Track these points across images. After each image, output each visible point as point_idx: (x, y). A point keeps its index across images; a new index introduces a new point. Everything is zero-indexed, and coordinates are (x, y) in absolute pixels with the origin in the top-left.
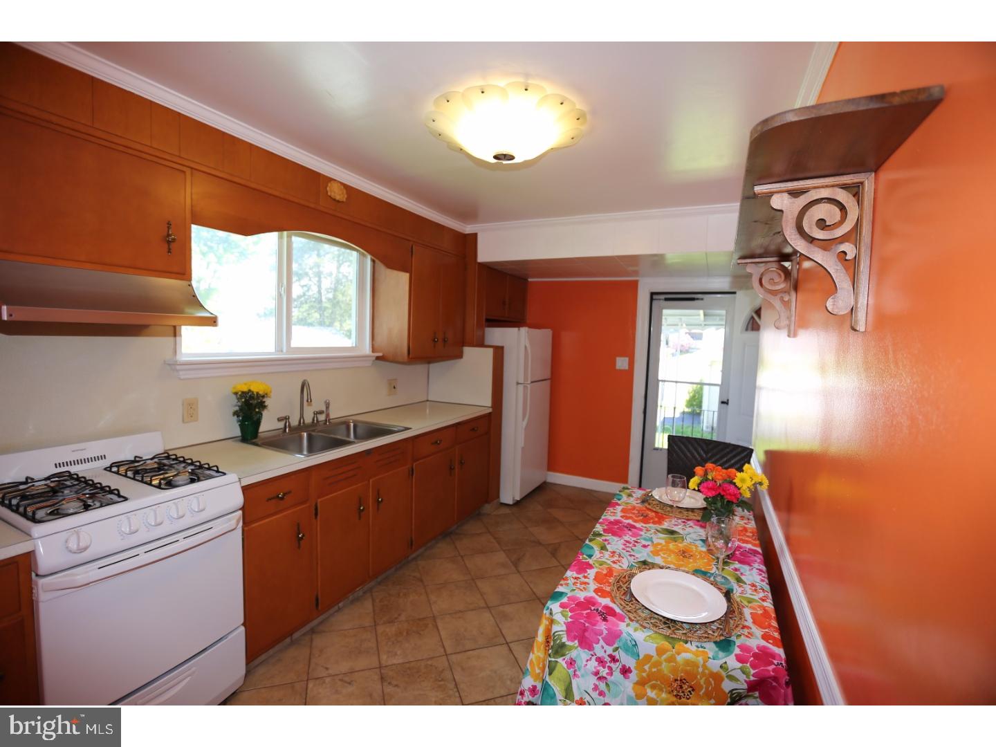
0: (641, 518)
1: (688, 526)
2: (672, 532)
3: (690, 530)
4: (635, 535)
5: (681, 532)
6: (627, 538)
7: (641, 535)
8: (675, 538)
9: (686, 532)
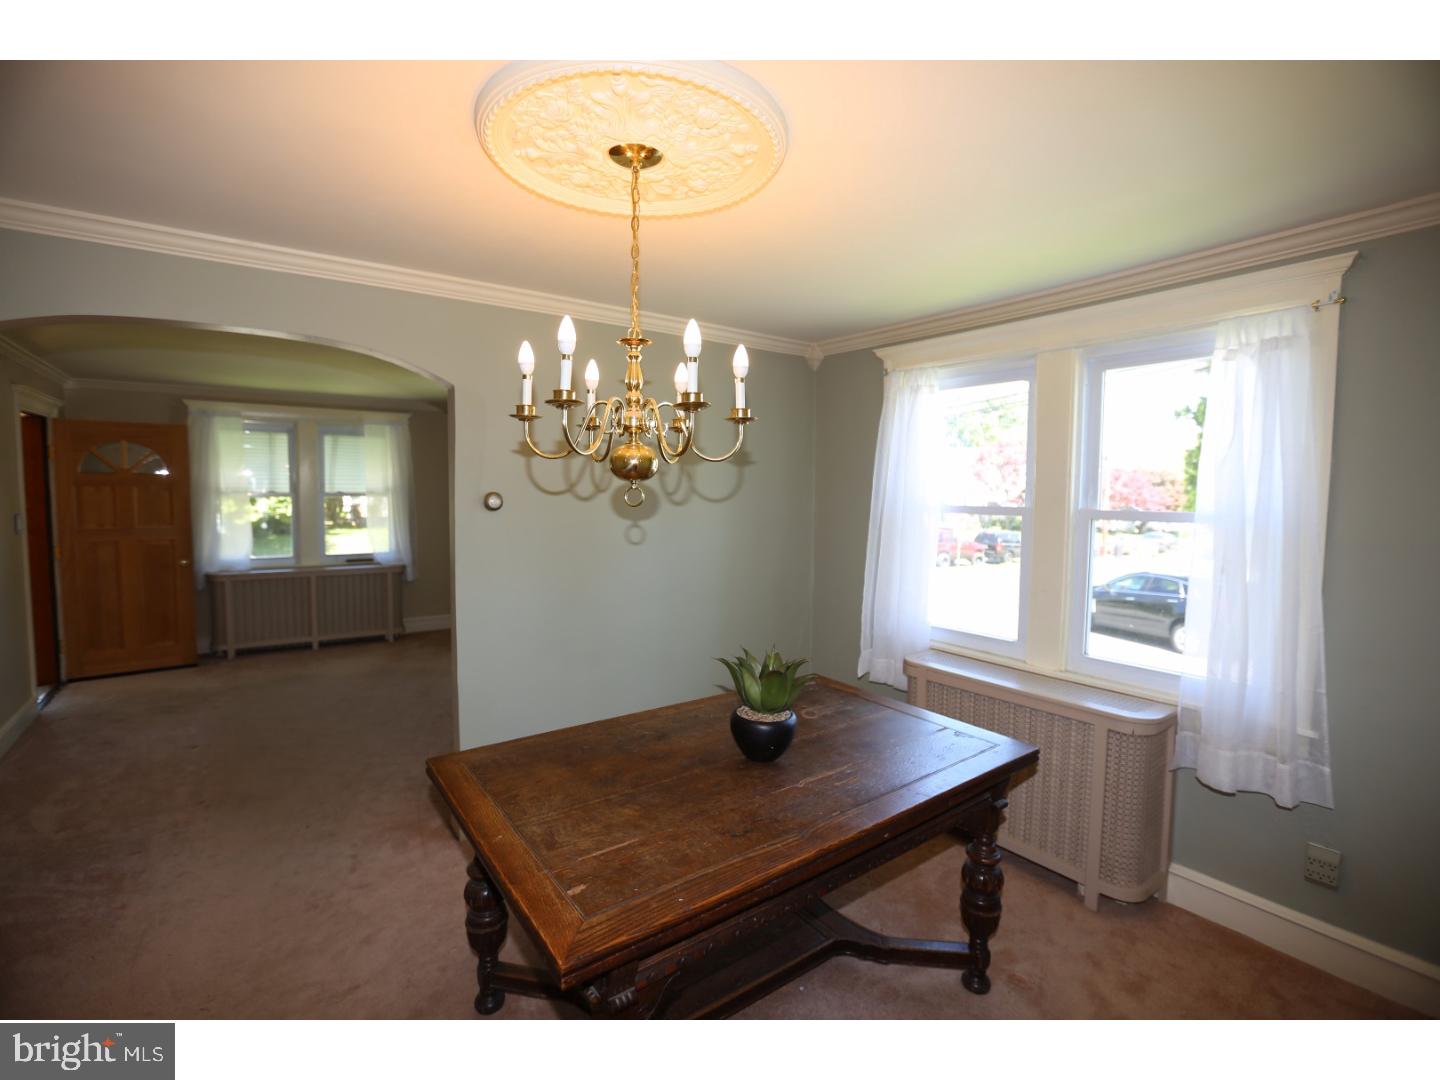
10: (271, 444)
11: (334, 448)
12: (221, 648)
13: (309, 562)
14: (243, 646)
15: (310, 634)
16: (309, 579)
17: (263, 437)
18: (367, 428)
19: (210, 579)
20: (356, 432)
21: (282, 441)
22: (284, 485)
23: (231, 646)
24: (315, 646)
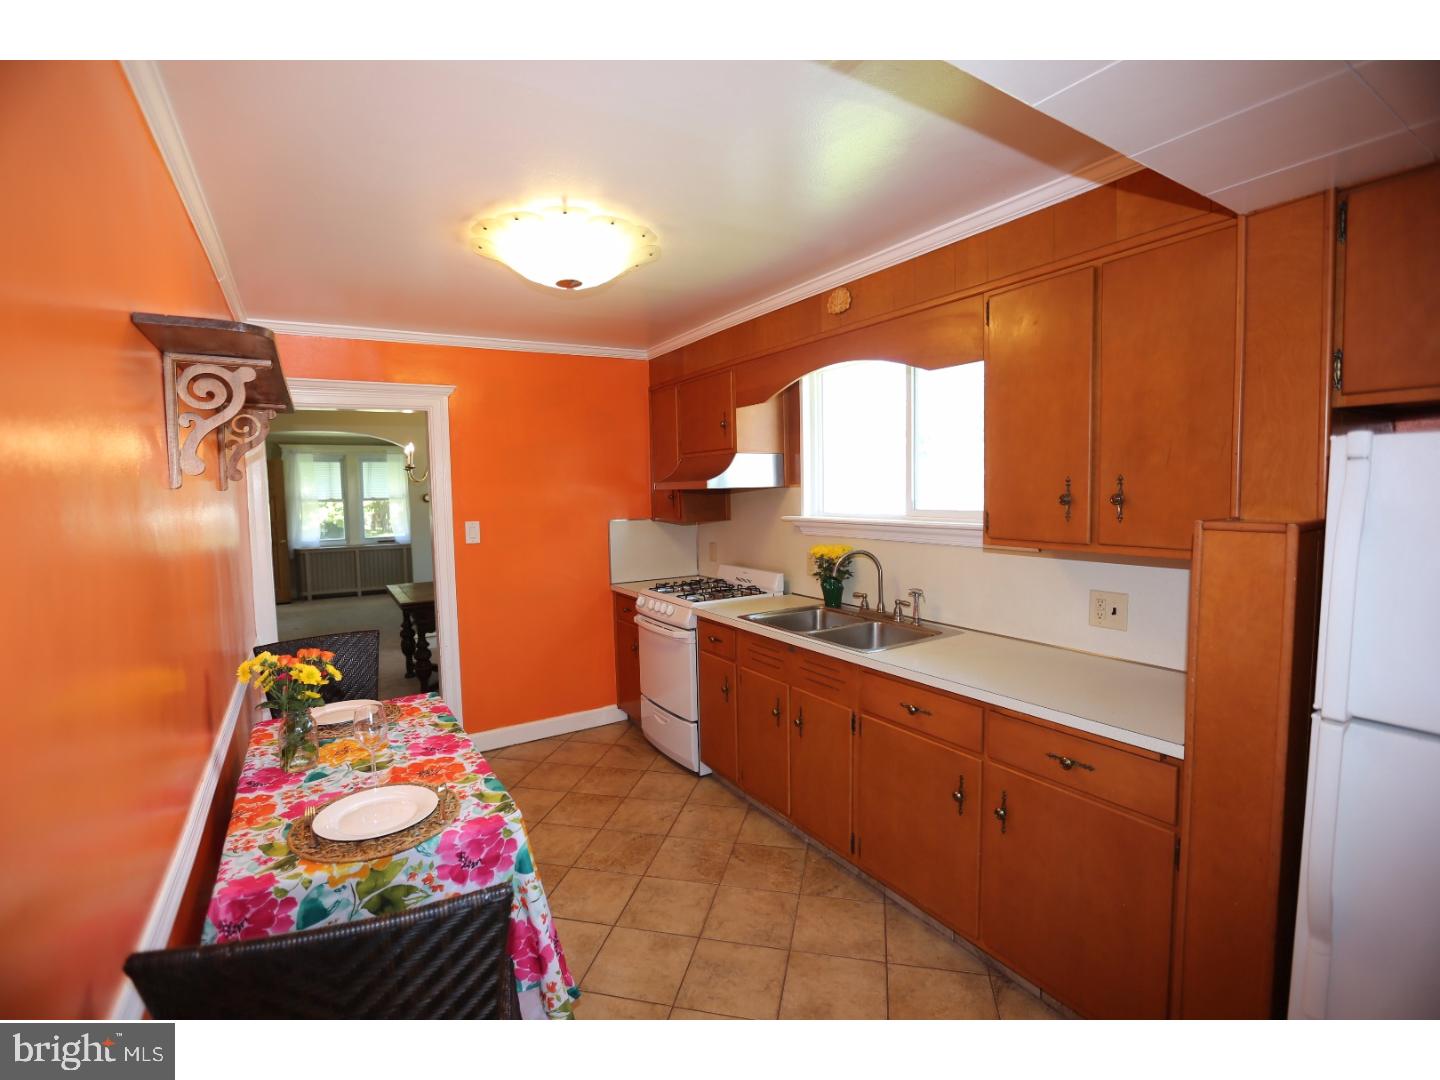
0: (425, 769)
1: (351, 785)
2: (369, 769)
3: (344, 782)
4: (415, 746)
5: (358, 773)
6: (421, 741)
7: (408, 749)
8: (364, 763)
9: (351, 776)
10: (330, 469)
11: (369, 471)
12: (304, 594)
13: (355, 542)
14: (316, 593)
15: (356, 586)
16: (354, 552)
17: (324, 465)
18: (389, 456)
19: (297, 552)
20: (382, 459)
21: (337, 466)
22: (338, 494)
23: (310, 593)
24: (360, 594)
